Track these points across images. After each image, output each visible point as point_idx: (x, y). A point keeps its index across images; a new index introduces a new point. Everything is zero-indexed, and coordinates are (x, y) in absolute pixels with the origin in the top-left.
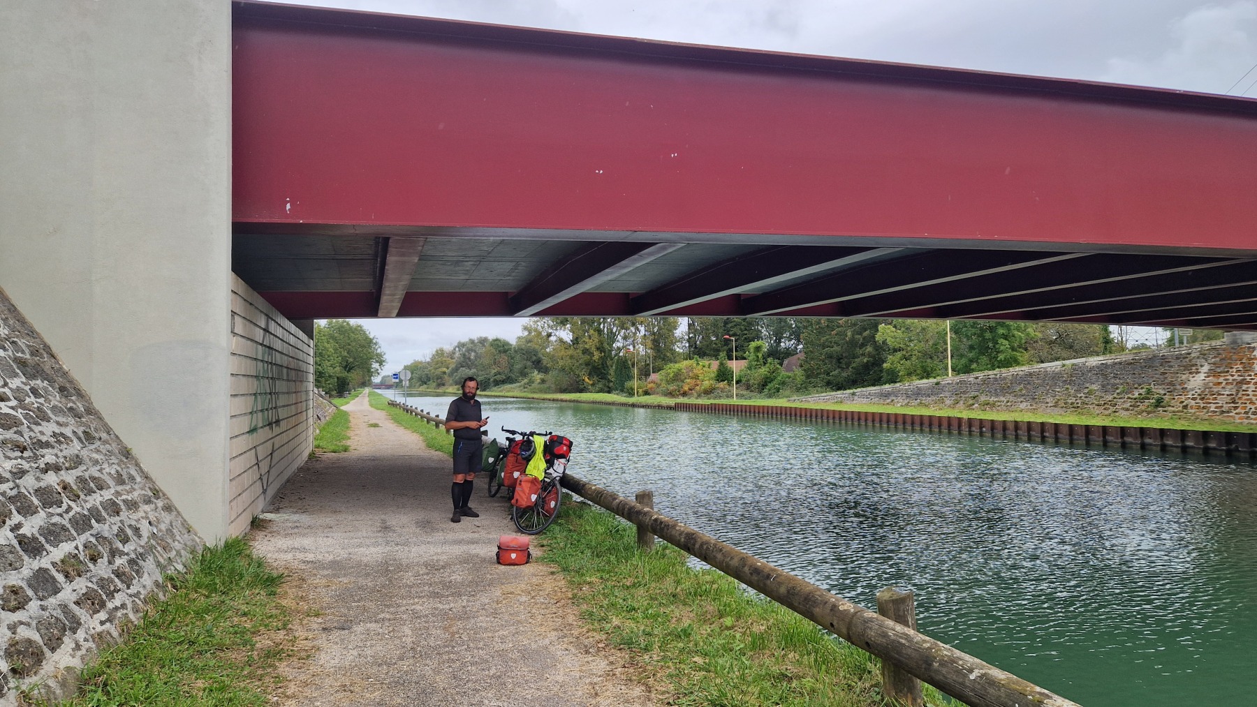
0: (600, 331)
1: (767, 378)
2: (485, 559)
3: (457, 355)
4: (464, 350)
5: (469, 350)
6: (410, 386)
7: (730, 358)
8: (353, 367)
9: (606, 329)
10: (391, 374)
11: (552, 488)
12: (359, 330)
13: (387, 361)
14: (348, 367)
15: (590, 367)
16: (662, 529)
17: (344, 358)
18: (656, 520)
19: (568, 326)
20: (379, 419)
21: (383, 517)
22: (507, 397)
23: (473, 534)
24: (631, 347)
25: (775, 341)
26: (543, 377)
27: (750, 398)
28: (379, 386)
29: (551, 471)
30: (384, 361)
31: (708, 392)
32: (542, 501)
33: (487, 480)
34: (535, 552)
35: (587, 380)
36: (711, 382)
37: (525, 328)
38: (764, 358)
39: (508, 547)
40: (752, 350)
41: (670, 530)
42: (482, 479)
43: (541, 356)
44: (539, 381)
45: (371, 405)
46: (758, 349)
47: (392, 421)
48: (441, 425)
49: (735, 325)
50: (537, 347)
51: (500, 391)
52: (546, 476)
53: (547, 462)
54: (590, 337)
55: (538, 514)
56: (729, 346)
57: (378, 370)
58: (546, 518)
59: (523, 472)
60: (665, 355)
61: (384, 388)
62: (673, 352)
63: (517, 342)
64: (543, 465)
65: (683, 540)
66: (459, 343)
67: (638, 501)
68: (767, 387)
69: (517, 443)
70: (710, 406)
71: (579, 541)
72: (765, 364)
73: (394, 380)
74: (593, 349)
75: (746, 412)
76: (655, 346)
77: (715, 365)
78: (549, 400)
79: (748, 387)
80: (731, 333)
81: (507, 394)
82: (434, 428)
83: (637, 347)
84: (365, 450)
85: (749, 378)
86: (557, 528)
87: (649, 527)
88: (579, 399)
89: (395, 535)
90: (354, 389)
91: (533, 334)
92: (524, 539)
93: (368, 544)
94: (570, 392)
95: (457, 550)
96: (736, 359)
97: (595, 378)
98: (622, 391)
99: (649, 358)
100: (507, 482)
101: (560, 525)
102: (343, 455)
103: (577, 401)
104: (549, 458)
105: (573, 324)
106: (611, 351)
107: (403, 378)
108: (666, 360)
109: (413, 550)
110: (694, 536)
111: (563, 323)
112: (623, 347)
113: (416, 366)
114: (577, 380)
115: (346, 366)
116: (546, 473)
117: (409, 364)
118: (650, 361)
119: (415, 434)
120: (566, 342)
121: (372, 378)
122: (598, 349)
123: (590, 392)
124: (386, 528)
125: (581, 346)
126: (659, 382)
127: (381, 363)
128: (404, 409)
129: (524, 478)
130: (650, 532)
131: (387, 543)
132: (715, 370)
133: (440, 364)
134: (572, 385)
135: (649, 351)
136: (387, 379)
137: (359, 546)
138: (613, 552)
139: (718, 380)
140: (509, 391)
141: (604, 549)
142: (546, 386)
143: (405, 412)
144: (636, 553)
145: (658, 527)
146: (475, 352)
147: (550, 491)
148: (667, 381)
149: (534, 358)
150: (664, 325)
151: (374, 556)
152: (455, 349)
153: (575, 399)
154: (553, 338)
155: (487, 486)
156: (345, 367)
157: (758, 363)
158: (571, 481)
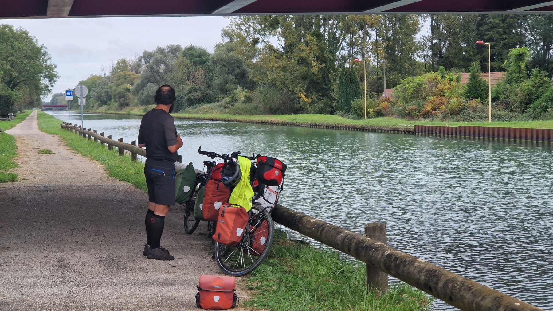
0: (319, 36)
1: (532, 94)
2: (182, 302)
3: (143, 68)
4: (151, 61)
5: (158, 62)
6: (87, 107)
7: (484, 69)
8: (18, 83)
9: (326, 33)
10: (63, 92)
11: (262, 221)
12: (23, 36)
13: (58, 75)
14: (12, 84)
15: (307, 81)
16: (397, 266)
17: (6, 72)
18: (390, 255)
19: (280, 29)
20: (52, 145)
21: (60, 254)
22: (204, 119)
23: (167, 275)
24: (359, 57)
25: (542, 48)
26: (248, 94)
27: (510, 119)
28: (49, 107)
29: (261, 200)
30: (55, 76)
31: (456, 113)
32: (250, 237)
33: (182, 215)
34: (242, 296)
35: (303, 97)
36: (460, 99)
37: (226, 33)
38: (529, 68)
39: (210, 288)
40: (512, 59)
41: (407, 267)
42: (177, 214)
43: (246, 68)
44: (243, 99)
45: (41, 129)
46: (520, 57)
47: (67, 147)
48: (125, 151)
49: (492, 28)
50: (241, 56)
51: (196, 112)
52: (254, 206)
53: (255, 189)
54: (307, 43)
55: (245, 252)
56: (484, 54)
57: (47, 86)
58: (256, 257)
59: (226, 201)
60: (402, 66)
61: (55, 110)
62: (412, 62)
63: (216, 51)
64: (250, 193)
65: (423, 278)
66: (145, 53)
67: (368, 234)
68: (532, 106)
69: (218, 167)
70: (458, 130)
71: (295, 284)
72: (529, 76)
73: (68, 98)
74: (311, 59)
75: (504, 136)
76: (390, 55)
77: (465, 78)
78: (257, 123)
79: (507, 106)
80: (486, 37)
81: (204, 116)
82: (118, 154)
83: (366, 56)
84: (36, 179)
85: (508, 93)
86: (269, 269)
87: (382, 265)
88: (295, 122)
89: (74, 274)
90: (20, 110)
91: (236, 41)
92: (229, 279)
93: (44, 283)
94: (283, 113)
95: (149, 292)
96: (492, 71)
97: (314, 96)
98: (348, 111)
99: (382, 70)
100: (206, 215)
101: (273, 265)
102: (9, 185)
103: (292, 125)
104: (257, 185)
105: (286, 27)
106: (333, 61)
107: (78, 95)
108: (403, 72)
109: (97, 291)
110: (436, 273)
111: (273, 26)
112: (349, 56)
113: (94, 82)
114: (292, 97)
115: (10, 82)
116: (253, 203)
117: (85, 79)
118: (383, 75)
119: (94, 162)
120: (277, 49)
121: (41, 96)
122: (317, 58)
123: (307, 113)
124: (63, 267)
125: (296, 54)
126: (394, 99)
127: (52, 77)
128: (80, 133)
129: (227, 209)
130: (383, 271)
131: (66, 283)
132: (465, 85)
133: (122, 80)
134: (284, 104)
135: (382, 61)
136: (59, 98)
137: (34, 286)
138: (337, 296)
139: (468, 97)
140: (206, 112)
141: (327, 292)
142: (252, 105)
143: (82, 137)
144: (365, 296)
145: (393, 264)
146: (165, 63)
147: (259, 225)
148: (405, 98)
149: (237, 71)
150: (401, 28)
151: (51, 297)
152: (140, 61)
153: (290, 121)
154: (260, 46)
155: (182, 222)
156: (9, 84)
157: (521, 75)
158: (286, 214)
